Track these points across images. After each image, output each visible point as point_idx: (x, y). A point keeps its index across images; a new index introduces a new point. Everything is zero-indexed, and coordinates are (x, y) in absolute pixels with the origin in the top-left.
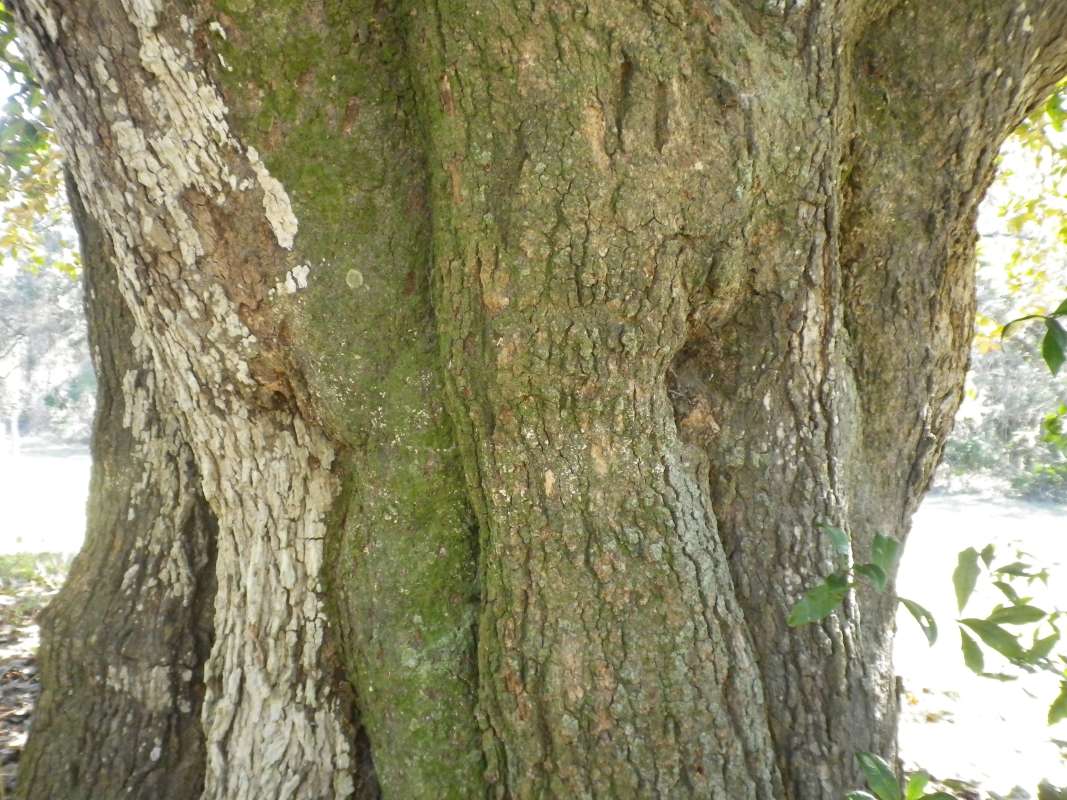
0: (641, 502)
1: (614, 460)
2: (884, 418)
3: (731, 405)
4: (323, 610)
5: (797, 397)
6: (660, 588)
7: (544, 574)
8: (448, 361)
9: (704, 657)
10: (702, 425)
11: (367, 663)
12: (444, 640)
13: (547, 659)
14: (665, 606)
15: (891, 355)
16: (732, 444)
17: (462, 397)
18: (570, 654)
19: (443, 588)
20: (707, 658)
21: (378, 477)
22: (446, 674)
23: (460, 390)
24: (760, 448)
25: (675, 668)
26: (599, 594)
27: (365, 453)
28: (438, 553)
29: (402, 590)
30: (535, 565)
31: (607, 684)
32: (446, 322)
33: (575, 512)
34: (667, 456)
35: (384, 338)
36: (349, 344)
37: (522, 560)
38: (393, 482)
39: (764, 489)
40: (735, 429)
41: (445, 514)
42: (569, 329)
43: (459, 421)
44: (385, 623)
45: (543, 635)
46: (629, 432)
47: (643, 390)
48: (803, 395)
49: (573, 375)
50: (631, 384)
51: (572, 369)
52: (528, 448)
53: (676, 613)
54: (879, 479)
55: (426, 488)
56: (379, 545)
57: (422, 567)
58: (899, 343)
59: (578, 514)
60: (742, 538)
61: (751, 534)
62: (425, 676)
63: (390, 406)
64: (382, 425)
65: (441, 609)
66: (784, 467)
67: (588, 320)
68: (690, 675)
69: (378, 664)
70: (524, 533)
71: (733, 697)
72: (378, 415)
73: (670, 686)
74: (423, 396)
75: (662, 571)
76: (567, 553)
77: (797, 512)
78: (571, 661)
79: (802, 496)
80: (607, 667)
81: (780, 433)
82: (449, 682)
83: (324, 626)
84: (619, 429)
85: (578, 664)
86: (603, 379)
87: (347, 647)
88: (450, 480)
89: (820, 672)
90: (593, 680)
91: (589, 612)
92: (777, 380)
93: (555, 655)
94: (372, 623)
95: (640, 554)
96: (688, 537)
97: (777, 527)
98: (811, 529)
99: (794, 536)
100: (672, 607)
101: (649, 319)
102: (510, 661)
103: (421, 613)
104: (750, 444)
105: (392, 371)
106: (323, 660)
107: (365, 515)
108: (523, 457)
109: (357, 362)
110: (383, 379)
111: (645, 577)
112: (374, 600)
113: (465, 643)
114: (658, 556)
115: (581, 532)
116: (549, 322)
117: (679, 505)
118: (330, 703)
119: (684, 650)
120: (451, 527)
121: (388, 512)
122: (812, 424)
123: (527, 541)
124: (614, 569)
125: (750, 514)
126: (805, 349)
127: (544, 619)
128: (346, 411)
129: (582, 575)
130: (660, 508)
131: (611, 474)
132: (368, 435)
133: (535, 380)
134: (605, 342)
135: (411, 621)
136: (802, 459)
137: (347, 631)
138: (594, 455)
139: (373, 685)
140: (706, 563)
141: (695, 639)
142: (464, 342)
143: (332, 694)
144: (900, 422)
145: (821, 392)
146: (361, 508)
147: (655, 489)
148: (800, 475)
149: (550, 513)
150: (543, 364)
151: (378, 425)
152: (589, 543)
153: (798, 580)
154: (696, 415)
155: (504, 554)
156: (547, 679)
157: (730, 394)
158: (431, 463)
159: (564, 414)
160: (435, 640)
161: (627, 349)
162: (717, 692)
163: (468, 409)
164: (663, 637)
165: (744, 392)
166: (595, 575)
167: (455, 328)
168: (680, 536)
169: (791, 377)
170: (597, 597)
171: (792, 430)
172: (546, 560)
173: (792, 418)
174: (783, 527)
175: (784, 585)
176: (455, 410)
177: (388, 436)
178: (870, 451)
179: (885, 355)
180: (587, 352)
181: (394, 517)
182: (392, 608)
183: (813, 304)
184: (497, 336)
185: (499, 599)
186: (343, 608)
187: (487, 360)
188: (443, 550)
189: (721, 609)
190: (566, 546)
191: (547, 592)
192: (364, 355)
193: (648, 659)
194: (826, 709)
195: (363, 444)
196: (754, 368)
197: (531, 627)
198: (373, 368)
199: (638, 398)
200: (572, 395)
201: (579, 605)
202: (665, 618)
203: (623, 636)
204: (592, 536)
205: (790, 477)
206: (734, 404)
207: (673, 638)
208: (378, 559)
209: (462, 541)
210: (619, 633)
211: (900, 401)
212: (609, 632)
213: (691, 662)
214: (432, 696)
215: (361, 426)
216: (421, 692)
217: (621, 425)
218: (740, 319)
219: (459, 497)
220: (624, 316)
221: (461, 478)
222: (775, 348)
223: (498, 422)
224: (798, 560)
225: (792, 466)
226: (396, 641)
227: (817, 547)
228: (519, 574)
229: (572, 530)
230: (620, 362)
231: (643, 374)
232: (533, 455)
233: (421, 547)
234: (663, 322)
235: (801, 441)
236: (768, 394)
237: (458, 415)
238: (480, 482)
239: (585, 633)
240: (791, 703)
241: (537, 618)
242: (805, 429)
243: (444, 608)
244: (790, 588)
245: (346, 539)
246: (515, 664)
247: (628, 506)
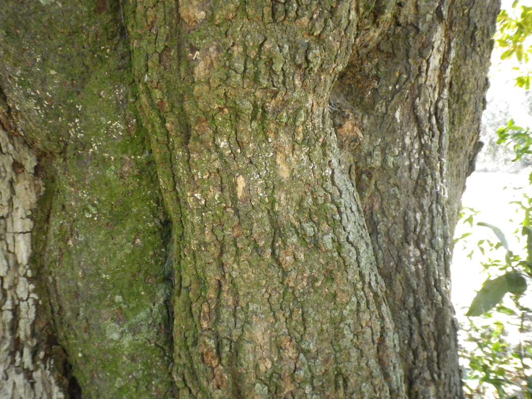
0: (315, 200)
1: (295, 165)
2: (461, 128)
3: (369, 118)
4: (34, 291)
5: (421, 113)
6: (331, 272)
7: (235, 266)
8: (143, 75)
9: (364, 325)
10: (351, 134)
11: (76, 335)
12: (142, 315)
13: (240, 338)
14: (335, 286)
15: (469, 82)
16: (371, 149)
17: (159, 109)
18: (259, 333)
19: (139, 271)
20: (366, 325)
21: (78, 182)
22: (145, 343)
23: (157, 102)
24: (393, 152)
25: (344, 336)
26: (283, 280)
27: (65, 160)
28: (133, 243)
29: (104, 276)
30: (228, 259)
31: (291, 355)
32: (140, 38)
33: (263, 211)
34: (333, 160)
35: (78, 54)
36: (44, 59)
37: (216, 255)
38: (92, 186)
39: (396, 185)
40: (373, 138)
41: (139, 212)
42: (262, 44)
43: (155, 132)
44: (90, 303)
45: (235, 316)
46: (306, 141)
47: (318, 104)
48: (425, 110)
49: (266, 88)
50: (311, 98)
51: (265, 83)
52: (221, 156)
53: (343, 291)
54: (455, 173)
55: (122, 190)
56: (81, 238)
57: (120, 256)
58: (473, 73)
59: (265, 214)
60: (378, 222)
61: (385, 219)
62: (127, 345)
63: (86, 118)
64: (79, 135)
65: (137, 289)
66: (410, 168)
67: (279, 37)
68: (355, 340)
69: (86, 336)
70: (218, 232)
71: (384, 352)
72: (75, 126)
73: (341, 350)
74: (118, 109)
75: (332, 258)
76: (256, 248)
77: (419, 202)
78: (260, 338)
79: (424, 189)
80: (291, 341)
81: (407, 141)
82: (147, 349)
83: (36, 303)
84: (299, 138)
85: (267, 340)
86: (290, 93)
87: (57, 321)
88: (144, 183)
89: (432, 321)
90: (279, 352)
91: (275, 296)
92: (407, 98)
93: (247, 335)
94: (78, 303)
95: (316, 244)
96: (350, 227)
97: (405, 214)
98: (428, 214)
99: (416, 220)
100: (340, 285)
101: (330, 38)
102: (207, 341)
103: (121, 293)
104: (385, 150)
105: (87, 86)
106: (37, 330)
107: (67, 213)
108: (217, 164)
109: (53, 77)
110: (78, 93)
111: (320, 263)
112: (80, 284)
113: (160, 316)
114: (330, 246)
115: (268, 229)
116: (244, 36)
117: (342, 201)
118: (45, 363)
119: (349, 321)
120: (145, 222)
121: (88, 211)
122: (431, 133)
123: (220, 238)
124: (295, 258)
125: (385, 203)
126: (429, 73)
127: (236, 303)
128: (45, 122)
129: (269, 266)
130: (328, 204)
131: (293, 177)
132: (66, 144)
133: (231, 92)
134: (293, 59)
135: (113, 301)
136: (422, 161)
137: (56, 309)
138: (278, 161)
139: (82, 352)
140: (362, 248)
141: (358, 311)
142: (160, 55)
143: (46, 356)
144: (469, 131)
145: (436, 108)
146: (64, 207)
147: (325, 189)
148: (422, 172)
149: (241, 213)
150: (239, 77)
151: (76, 135)
152: (274, 237)
153: (418, 253)
154: (348, 125)
155: (199, 249)
156: (241, 355)
157: (368, 109)
158: (126, 169)
159: (255, 124)
160: (135, 315)
161: (312, 65)
162: (373, 351)
163: (164, 121)
164: (333, 311)
165: (381, 108)
166: (280, 265)
167: (149, 43)
168: (344, 227)
169: (419, 96)
170: (282, 283)
171: (415, 138)
172: (238, 253)
173: (416, 129)
174: (411, 214)
175: (409, 257)
176: (149, 121)
177: (86, 145)
178: (452, 152)
179: (466, 82)
180: (278, 67)
181: (94, 215)
182: (95, 291)
183: (438, 37)
184: (193, 49)
185: (194, 286)
186: (52, 289)
187: (183, 74)
188: (138, 241)
189: (373, 284)
190: (255, 241)
191: (240, 282)
192: (60, 70)
193: (322, 330)
194: (436, 348)
195: (63, 152)
196: (390, 88)
197: (224, 310)
198: (69, 83)
199: (314, 110)
200: (262, 108)
201: (266, 291)
202: (335, 296)
203: (303, 314)
204: (277, 231)
205: (415, 175)
206: (372, 117)
207: (342, 312)
208: (81, 250)
209: (155, 233)
210: (300, 312)
211: (471, 116)
212: (292, 312)
213: (355, 329)
214: (133, 359)
215: (60, 136)
216: (124, 358)
217: (301, 135)
218: (382, 47)
219: (151, 197)
220: (310, 34)
221: (154, 181)
222: (408, 72)
223: (194, 133)
224: (418, 238)
225: (416, 167)
226: (100, 317)
227: (431, 228)
228: (214, 267)
229: (261, 228)
230: (304, 78)
231: (320, 90)
232: (226, 162)
233: (119, 239)
234: (341, 42)
235: (422, 147)
236: (399, 109)
237: (153, 126)
238: (175, 186)
239: (271, 314)
240: (414, 346)
241: (230, 303)
242: (426, 137)
243: (141, 289)
244: (413, 260)
245: (51, 232)
246: (212, 343)
247: (305, 205)
